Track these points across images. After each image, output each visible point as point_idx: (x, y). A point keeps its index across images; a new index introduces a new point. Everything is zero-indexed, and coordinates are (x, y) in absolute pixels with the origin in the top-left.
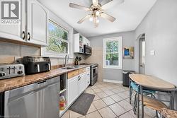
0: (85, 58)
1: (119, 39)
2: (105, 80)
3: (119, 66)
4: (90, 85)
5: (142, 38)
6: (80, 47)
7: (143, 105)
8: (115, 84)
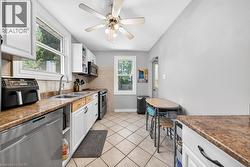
0: (89, 81)
1: (133, 59)
2: (116, 111)
3: (134, 92)
4: (99, 119)
5: (156, 61)
6: (83, 65)
7: (160, 126)
8: (129, 113)
